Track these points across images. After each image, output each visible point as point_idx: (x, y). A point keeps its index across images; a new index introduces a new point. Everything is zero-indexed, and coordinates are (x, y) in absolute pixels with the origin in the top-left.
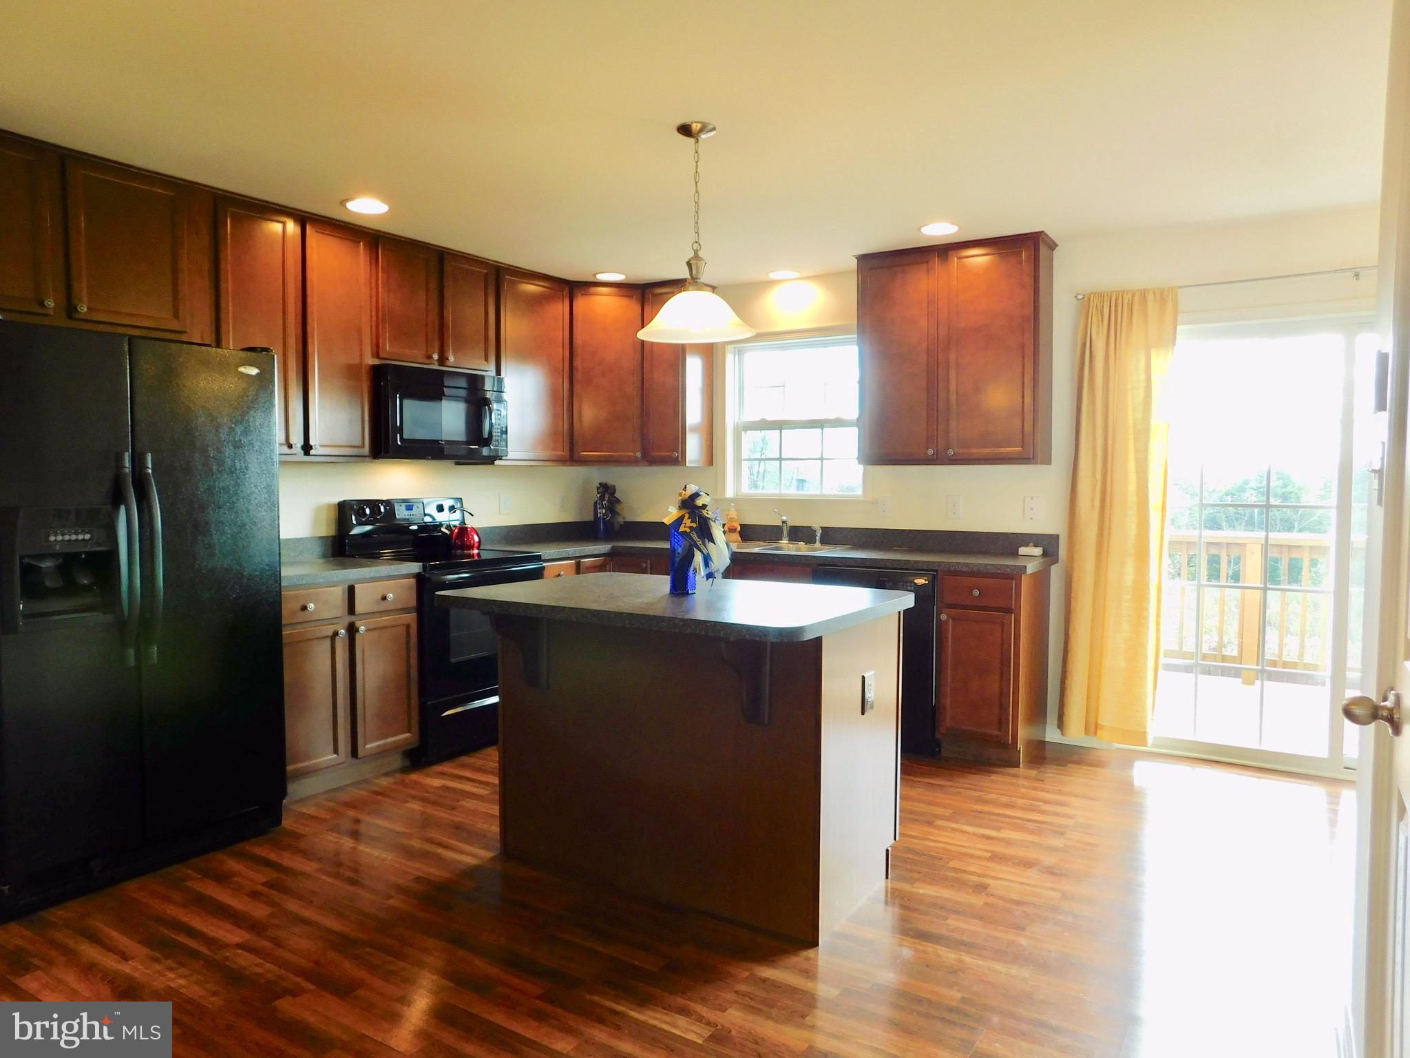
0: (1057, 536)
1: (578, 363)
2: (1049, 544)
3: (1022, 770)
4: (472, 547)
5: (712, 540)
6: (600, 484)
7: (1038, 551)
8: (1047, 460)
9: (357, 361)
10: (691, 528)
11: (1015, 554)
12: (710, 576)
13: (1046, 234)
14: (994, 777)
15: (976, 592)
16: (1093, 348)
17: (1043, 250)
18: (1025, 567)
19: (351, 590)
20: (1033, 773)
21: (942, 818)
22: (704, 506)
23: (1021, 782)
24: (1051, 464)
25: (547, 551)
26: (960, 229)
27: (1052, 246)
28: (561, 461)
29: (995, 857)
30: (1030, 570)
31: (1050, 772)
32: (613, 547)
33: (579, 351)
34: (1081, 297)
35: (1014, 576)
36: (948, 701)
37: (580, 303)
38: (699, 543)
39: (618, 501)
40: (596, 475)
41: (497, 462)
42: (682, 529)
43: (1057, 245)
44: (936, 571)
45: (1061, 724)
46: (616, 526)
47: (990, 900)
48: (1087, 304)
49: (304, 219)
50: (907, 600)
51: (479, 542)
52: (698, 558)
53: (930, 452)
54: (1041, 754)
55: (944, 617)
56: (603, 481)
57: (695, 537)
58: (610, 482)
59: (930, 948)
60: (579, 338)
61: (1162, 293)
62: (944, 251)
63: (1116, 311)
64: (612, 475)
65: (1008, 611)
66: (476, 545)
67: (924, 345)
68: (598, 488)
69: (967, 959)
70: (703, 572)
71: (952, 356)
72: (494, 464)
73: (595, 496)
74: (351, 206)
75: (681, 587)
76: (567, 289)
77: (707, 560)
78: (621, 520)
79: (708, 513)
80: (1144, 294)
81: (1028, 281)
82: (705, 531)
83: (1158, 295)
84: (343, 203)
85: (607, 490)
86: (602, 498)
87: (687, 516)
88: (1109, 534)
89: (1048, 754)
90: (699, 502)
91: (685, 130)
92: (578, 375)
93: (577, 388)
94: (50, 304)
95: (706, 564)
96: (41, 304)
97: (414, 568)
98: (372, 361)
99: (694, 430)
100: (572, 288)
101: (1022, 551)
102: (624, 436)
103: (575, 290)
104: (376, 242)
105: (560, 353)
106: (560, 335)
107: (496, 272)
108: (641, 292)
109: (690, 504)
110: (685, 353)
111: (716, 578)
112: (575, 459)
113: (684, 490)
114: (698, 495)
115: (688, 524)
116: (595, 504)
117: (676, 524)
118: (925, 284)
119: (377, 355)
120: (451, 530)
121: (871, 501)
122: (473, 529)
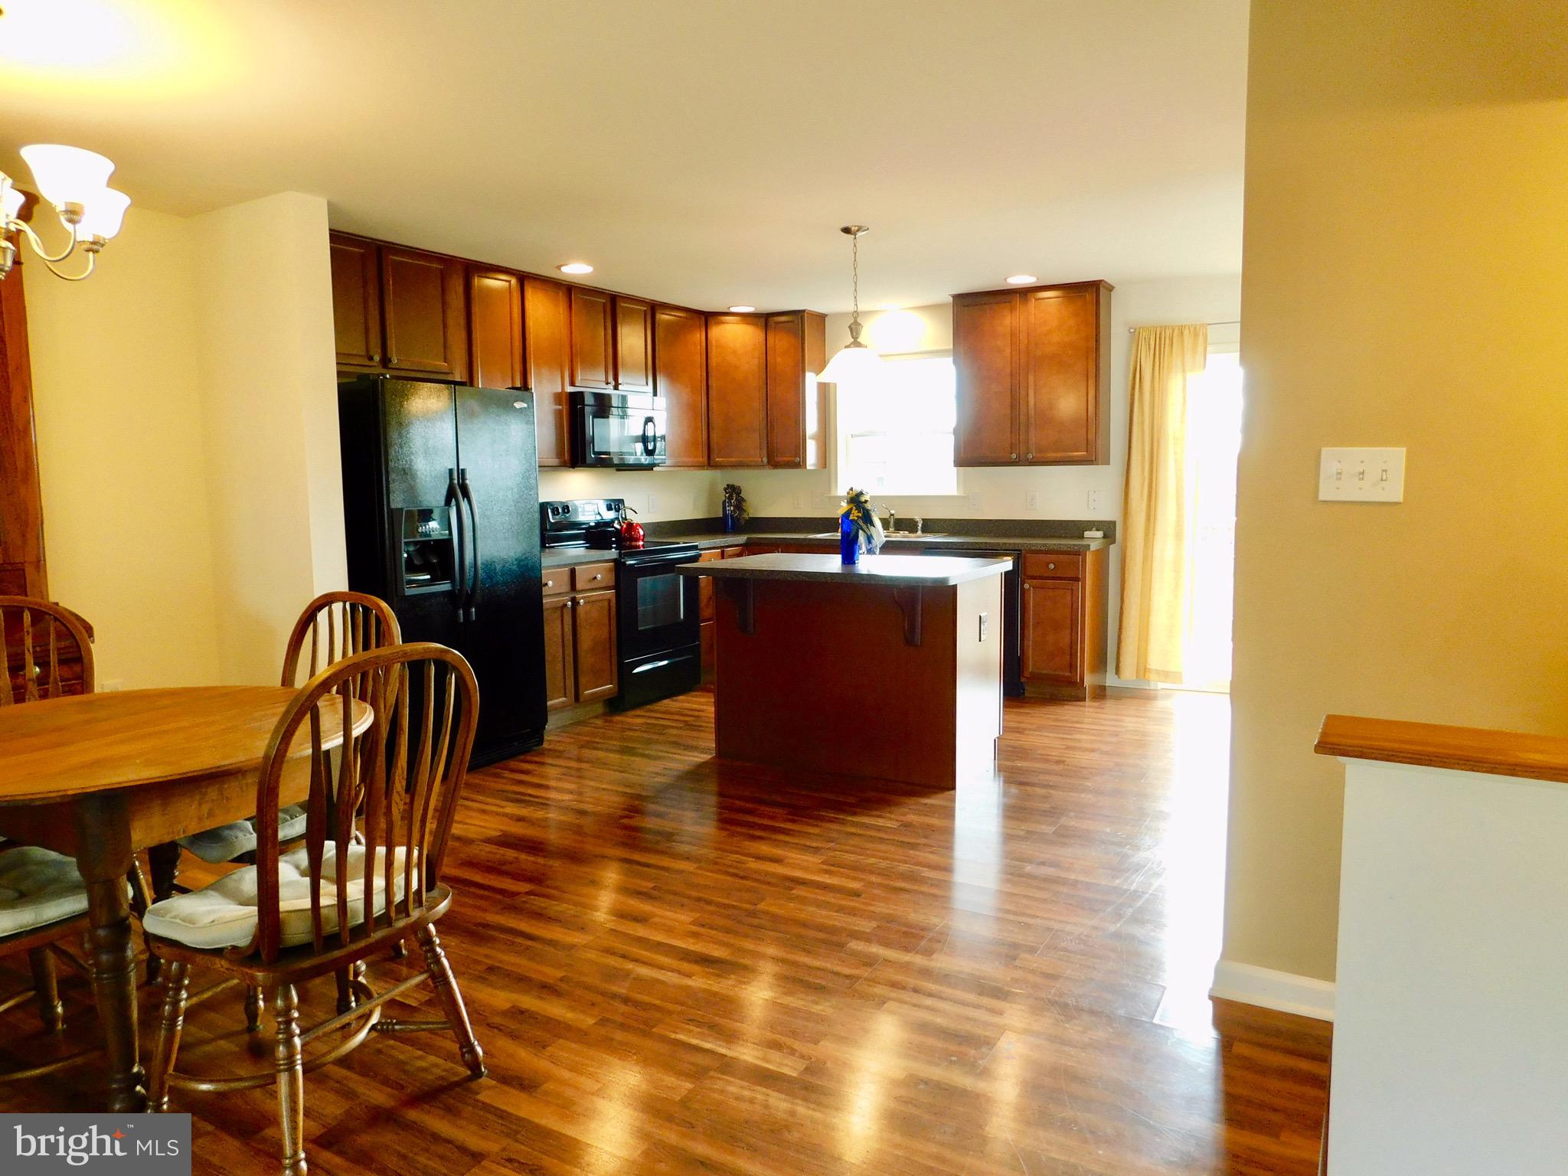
0: (1114, 523)
1: (713, 382)
2: (1108, 530)
3: (1088, 703)
4: (638, 540)
5: (872, 524)
6: (728, 485)
7: (1100, 534)
8: (1107, 462)
9: (560, 390)
10: (858, 517)
11: (1082, 537)
12: (870, 551)
13: (1106, 282)
14: (1066, 707)
15: (1052, 566)
16: (1142, 373)
17: (1102, 291)
18: (1089, 545)
19: (573, 572)
20: (1096, 704)
21: (1030, 730)
22: (866, 501)
23: (1087, 709)
24: (1109, 464)
25: (702, 542)
26: (1038, 279)
27: (1110, 288)
28: (700, 466)
29: (1068, 748)
30: (1092, 548)
31: (1109, 704)
32: (748, 538)
33: (713, 372)
34: (1132, 331)
35: (1079, 553)
36: (1030, 653)
37: (716, 332)
38: (864, 527)
39: (743, 500)
40: (720, 479)
41: (654, 469)
42: (851, 518)
43: (1113, 288)
44: (1020, 550)
45: (1118, 671)
46: (743, 522)
47: (1066, 767)
48: (1135, 335)
49: (524, 279)
50: (1007, 564)
51: (644, 535)
52: (862, 538)
53: (1014, 456)
54: (1101, 693)
55: (1026, 586)
56: (730, 483)
57: (861, 523)
58: (736, 484)
59: (1028, 788)
60: (714, 360)
61: (1195, 328)
62: (1024, 293)
63: (1160, 344)
64: (737, 477)
65: (1077, 579)
66: (642, 538)
67: (1008, 370)
68: (725, 489)
69: (1052, 792)
70: (864, 549)
71: (1031, 378)
72: (652, 469)
73: (722, 496)
74: (564, 269)
75: (849, 559)
76: (703, 319)
77: (869, 539)
78: (745, 516)
79: (868, 506)
80: (1181, 329)
81: (1091, 319)
82: (867, 519)
83: (1192, 329)
84: (559, 267)
85: (733, 491)
86: (730, 498)
87: (854, 508)
88: (1155, 519)
89: (1108, 692)
90: (863, 499)
91: (847, 230)
92: (713, 393)
93: (714, 405)
94: (377, 358)
95: (870, 542)
96: (371, 358)
97: (613, 553)
98: (569, 389)
99: (812, 438)
100: (707, 318)
101: (1087, 534)
102: (752, 444)
103: (710, 319)
104: (570, 291)
105: (699, 373)
106: (698, 359)
107: (653, 309)
108: (765, 320)
109: (856, 500)
110: (804, 372)
111: (875, 553)
112: (710, 464)
113: (851, 489)
114: (861, 494)
115: (855, 515)
116: (724, 503)
117: (847, 515)
118: (1008, 320)
119: (572, 384)
120: (621, 525)
121: (964, 497)
122: (637, 524)
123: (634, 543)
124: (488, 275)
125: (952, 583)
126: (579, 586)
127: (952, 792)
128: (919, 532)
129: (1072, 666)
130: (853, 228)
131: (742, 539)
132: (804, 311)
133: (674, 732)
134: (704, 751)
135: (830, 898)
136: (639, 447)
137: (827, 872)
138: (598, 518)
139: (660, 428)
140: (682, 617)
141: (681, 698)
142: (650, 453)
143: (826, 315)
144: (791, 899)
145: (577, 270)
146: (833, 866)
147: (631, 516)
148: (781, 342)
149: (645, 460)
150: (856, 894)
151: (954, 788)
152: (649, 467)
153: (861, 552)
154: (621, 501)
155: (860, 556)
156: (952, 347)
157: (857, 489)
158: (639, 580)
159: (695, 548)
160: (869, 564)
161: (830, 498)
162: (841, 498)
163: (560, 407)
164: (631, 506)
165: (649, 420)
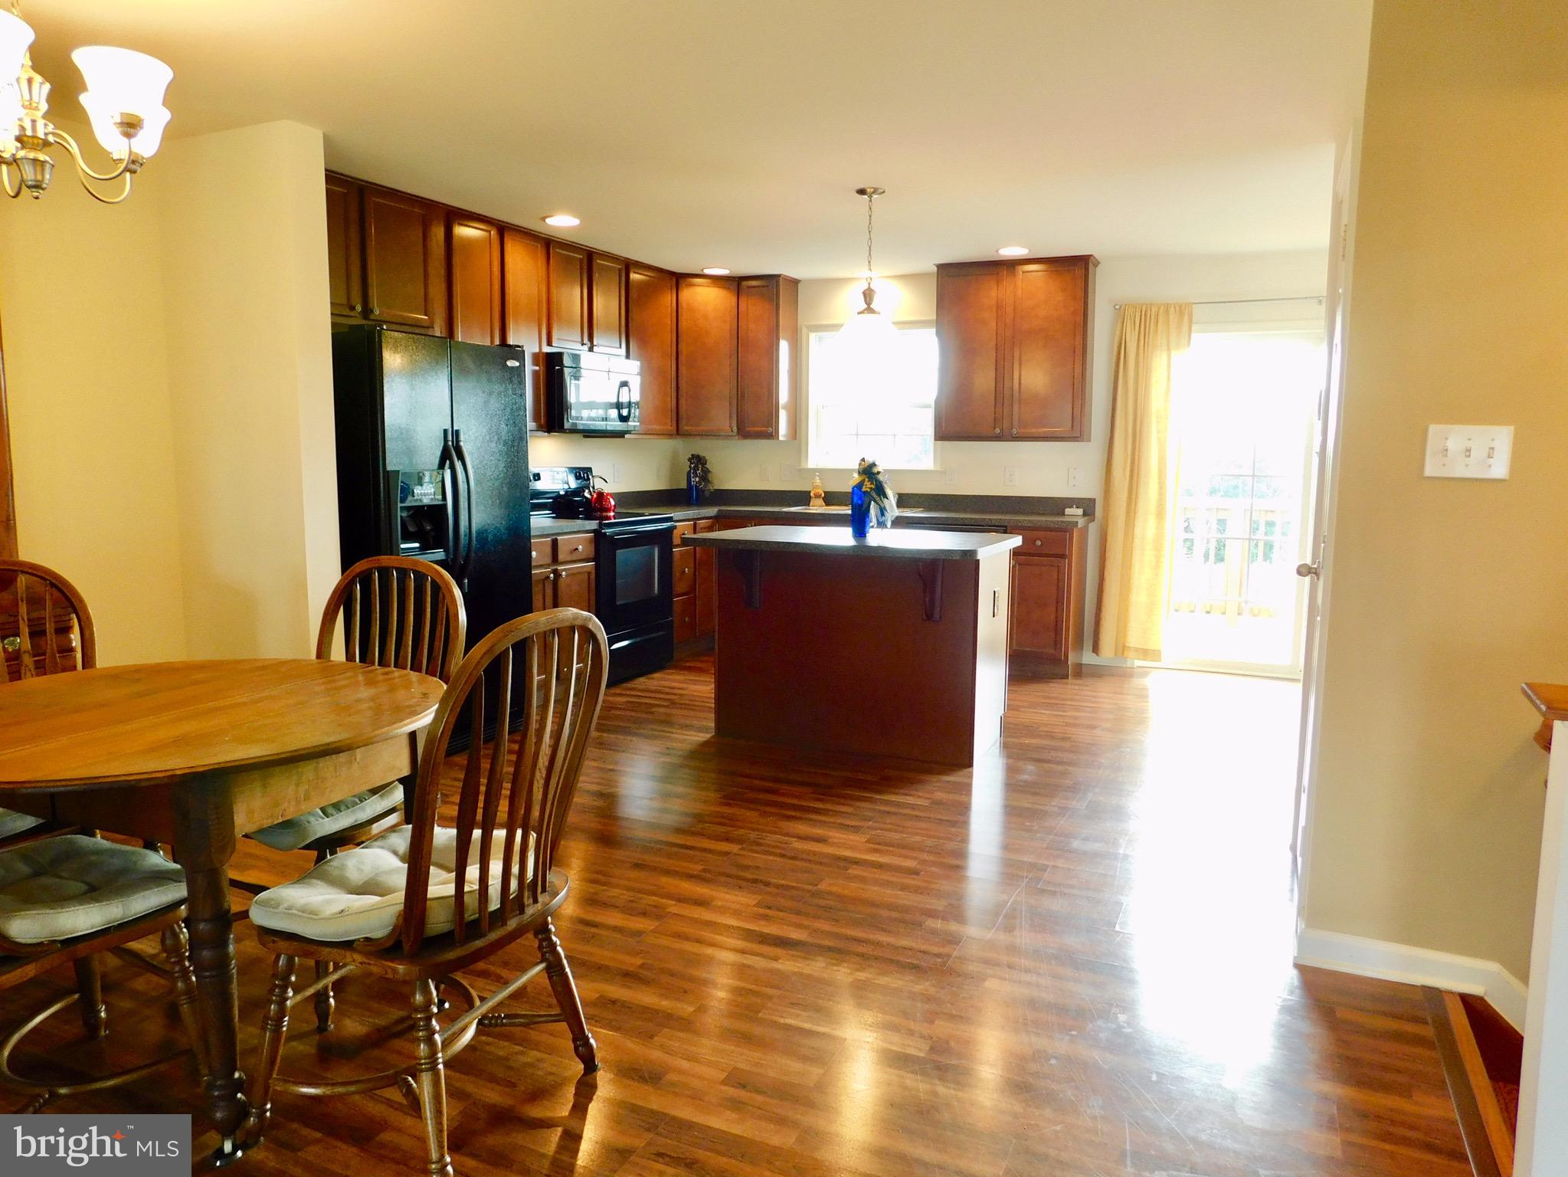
0: (1095, 499)
1: (682, 346)
2: (1088, 507)
3: (1070, 680)
4: (609, 510)
5: (885, 496)
6: (692, 455)
7: (1080, 511)
8: (1088, 438)
9: (537, 350)
10: (871, 488)
11: (1063, 514)
12: (881, 524)
13: (1094, 257)
14: (1051, 685)
15: (1039, 543)
16: (1127, 350)
17: (1091, 266)
18: (1071, 522)
19: (555, 543)
20: (1079, 682)
21: (1024, 707)
22: (878, 473)
23: (1069, 687)
24: (1090, 441)
25: (677, 514)
26: (1030, 251)
27: (1097, 264)
28: (670, 435)
29: (1068, 725)
31: (1089, 681)
32: (719, 510)
33: (682, 337)
34: (1118, 307)
35: (1066, 530)
37: (686, 294)
38: (878, 499)
39: (709, 471)
40: (684, 448)
41: (626, 436)
42: (864, 489)
43: (1099, 263)
44: (1006, 527)
45: (1096, 649)
46: (707, 494)
47: (1074, 744)
48: (1121, 313)
49: (503, 229)
50: (1017, 541)
51: (615, 506)
52: (874, 510)
53: (998, 431)
54: (1080, 671)
56: (695, 453)
57: (873, 494)
58: (702, 454)
59: (1046, 766)
60: (684, 324)
61: (1181, 307)
62: (1012, 264)
63: (1145, 321)
64: (701, 447)
65: (1063, 556)
66: (613, 508)
67: (993, 343)
68: (690, 460)
69: (1069, 768)
70: (874, 520)
71: (1017, 354)
72: (624, 437)
73: (686, 466)
74: (549, 221)
75: (860, 532)
76: (674, 280)
77: (882, 511)
78: (711, 488)
79: (880, 477)
80: (1167, 306)
81: (1081, 294)
82: (880, 491)
83: (1178, 309)
84: (543, 219)
85: (698, 461)
86: (696, 469)
87: (867, 480)
88: (1137, 497)
89: (1084, 670)
90: (875, 470)
91: (862, 192)
92: (682, 358)
93: (683, 370)
94: (359, 308)
95: (883, 515)
96: (353, 308)
97: (593, 525)
98: (547, 349)
99: (784, 408)
100: (678, 279)
101: (1068, 511)
102: (722, 416)
103: (681, 281)
104: (548, 245)
105: (669, 337)
106: (669, 321)
107: (628, 265)
108: (736, 284)
109: (868, 471)
110: (778, 339)
111: (886, 527)
112: (678, 432)
113: (863, 460)
114: (874, 465)
115: (868, 486)
116: (689, 473)
117: (859, 486)
118: (992, 293)
119: (549, 344)
120: (591, 494)
121: (942, 472)
122: (608, 494)
123: (604, 514)
124: (466, 223)
126: (561, 557)
127: (970, 769)
129: (1057, 643)
130: (868, 190)
131: (712, 511)
132: (779, 276)
133: (662, 710)
134: (700, 730)
135: (885, 876)
136: (613, 413)
137: (876, 851)
138: (566, 487)
139: (634, 394)
140: (656, 591)
141: (656, 675)
142: (624, 419)
143: (800, 281)
144: (849, 878)
145: (562, 223)
146: (879, 845)
147: (598, 484)
148: (753, 307)
149: (617, 425)
150: (915, 872)
151: (971, 765)
152: (620, 435)
153: (871, 524)
154: (589, 470)
155: (871, 530)
156: (935, 317)
157: (870, 460)
158: (617, 551)
159: (670, 519)
160: (878, 537)
161: (800, 470)
162: (853, 470)
163: (537, 368)
164: (600, 475)
165: (624, 384)
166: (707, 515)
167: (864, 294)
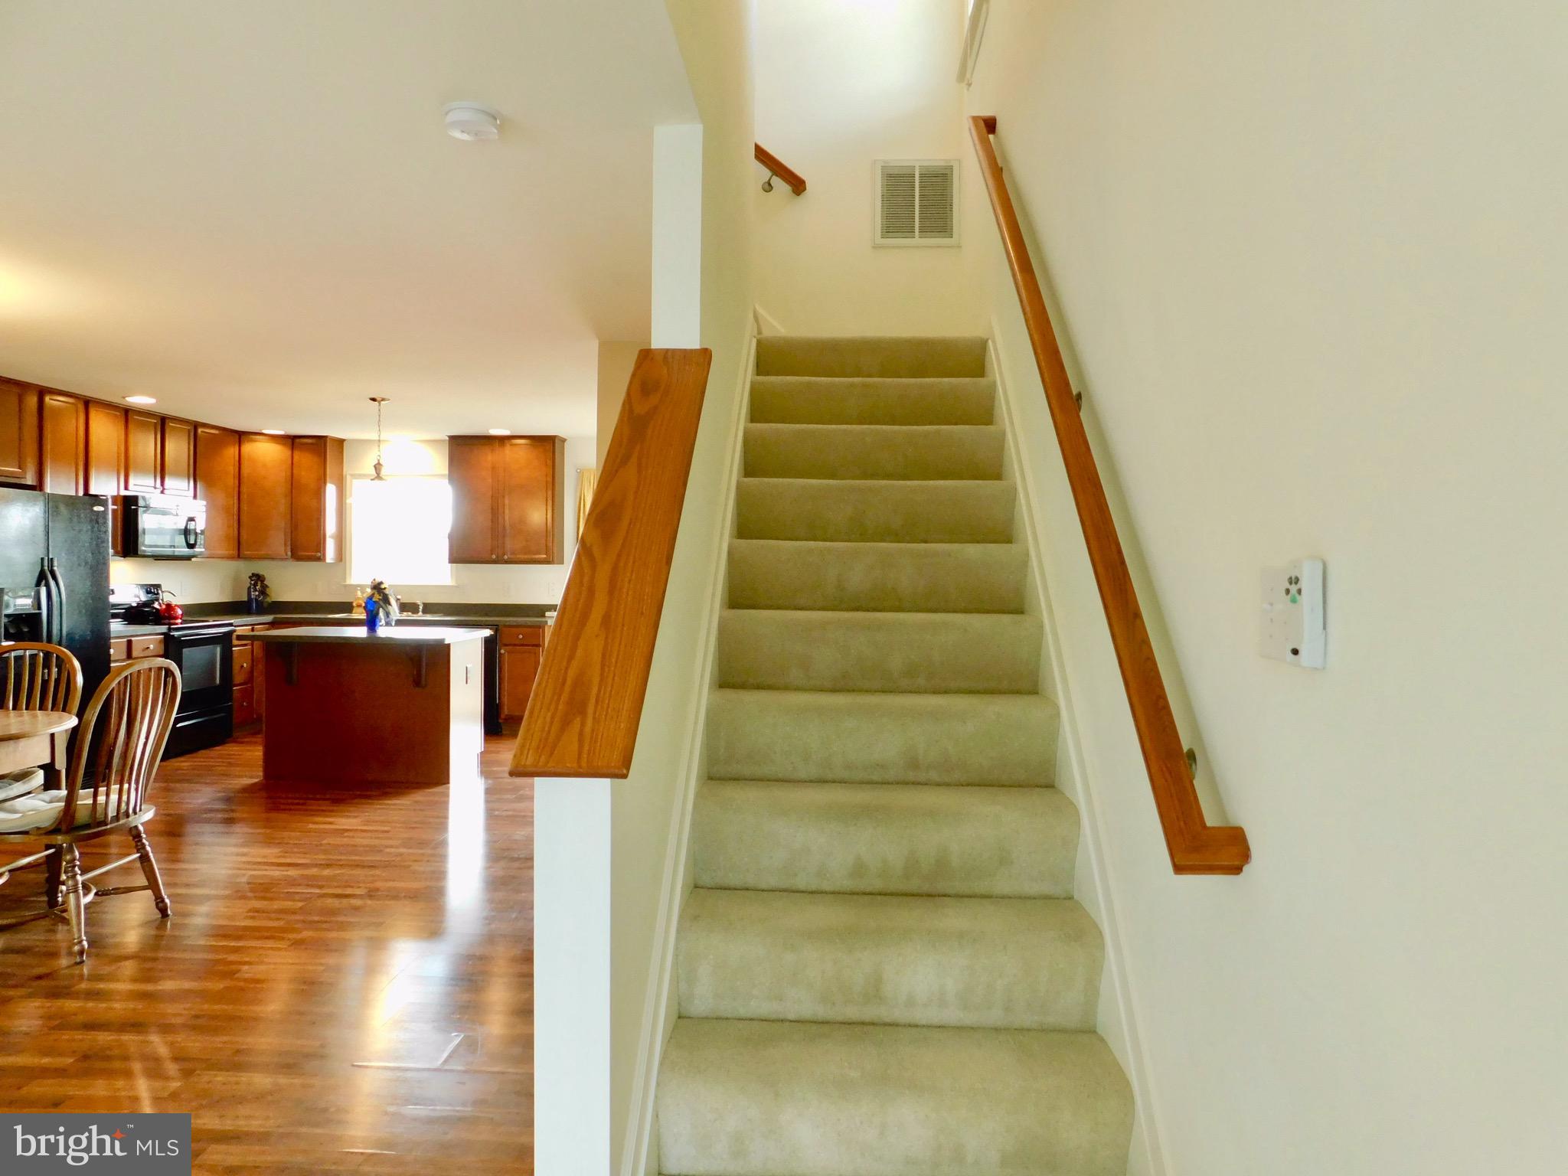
1: (244, 489)
4: (176, 618)
5: (390, 604)
6: (253, 574)
8: (561, 562)
9: (115, 494)
10: (379, 599)
11: (544, 616)
12: (388, 624)
13: (560, 437)
15: (521, 636)
17: (558, 443)
18: (547, 622)
19: (129, 643)
22: (385, 588)
24: (563, 563)
25: (235, 620)
27: (563, 442)
28: (230, 558)
30: (549, 623)
32: (274, 618)
33: (244, 480)
34: (578, 472)
35: (541, 627)
36: (505, 700)
37: (248, 448)
38: (384, 606)
39: (267, 586)
40: (246, 569)
41: (193, 559)
42: (374, 600)
43: (565, 441)
44: (498, 625)
46: (265, 605)
48: (581, 475)
49: (88, 403)
50: (487, 632)
51: (182, 615)
52: (381, 614)
53: (494, 557)
55: (502, 651)
57: (381, 603)
58: (261, 573)
60: (245, 471)
62: (502, 440)
65: (538, 646)
66: (179, 616)
67: (490, 493)
70: (383, 622)
71: (507, 500)
72: (191, 560)
73: (247, 583)
74: (129, 399)
76: (237, 437)
77: (387, 614)
78: (269, 600)
79: (387, 592)
81: (550, 462)
82: (386, 600)
84: (124, 398)
85: (257, 578)
91: (374, 400)
92: (244, 497)
93: (245, 507)
95: (388, 617)
97: (163, 629)
98: (123, 493)
99: (331, 537)
100: (241, 436)
101: (548, 614)
102: (278, 542)
103: (242, 437)
104: (127, 414)
105: (231, 481)
106: (232, 469)
107: (196, 425)
108: (292, 441)
109: (377, 587)
110: (325, 483)
111: (391, 625)
112: (239, 556)
113: (374, 580)
114: (381, 583)
115: (377, 598)
116: (249, 588)
117: (371, 598)
118: (489, 457)
119: (126, 488)
120: (160, 606)
121: (456, 587)
122: (176, 605)
123: (172, 621)
125: (446, 642)
126: (135, 654)
127: (447, 785)
128: (420, 613)
130: (377, 399)
131: (269, 618)
132: (326, 437)
133: (220, 768)
134: (248, 777)
136: (181, 540)
138: (138, 600)
139: (200, 525)
140: (218, 681)
141: (217, 748)
142: (191, 546)
143: (345, 440)
145: (140, 400)
147: (166, 598)
148: (305, 459)
149: (186, 551)
151: (448, 783)
152: (188, 558)
154: (158, 586)
156: (447, 472)
158: (184, 650)
159: (231, 625)
161: (346, 586)
162: (366, 586)
163: (115, 507)
164: (169, 590)
165: (191, 519)
166: (261, 622)
167: (375, 466)
